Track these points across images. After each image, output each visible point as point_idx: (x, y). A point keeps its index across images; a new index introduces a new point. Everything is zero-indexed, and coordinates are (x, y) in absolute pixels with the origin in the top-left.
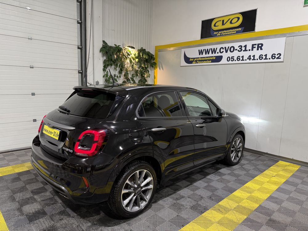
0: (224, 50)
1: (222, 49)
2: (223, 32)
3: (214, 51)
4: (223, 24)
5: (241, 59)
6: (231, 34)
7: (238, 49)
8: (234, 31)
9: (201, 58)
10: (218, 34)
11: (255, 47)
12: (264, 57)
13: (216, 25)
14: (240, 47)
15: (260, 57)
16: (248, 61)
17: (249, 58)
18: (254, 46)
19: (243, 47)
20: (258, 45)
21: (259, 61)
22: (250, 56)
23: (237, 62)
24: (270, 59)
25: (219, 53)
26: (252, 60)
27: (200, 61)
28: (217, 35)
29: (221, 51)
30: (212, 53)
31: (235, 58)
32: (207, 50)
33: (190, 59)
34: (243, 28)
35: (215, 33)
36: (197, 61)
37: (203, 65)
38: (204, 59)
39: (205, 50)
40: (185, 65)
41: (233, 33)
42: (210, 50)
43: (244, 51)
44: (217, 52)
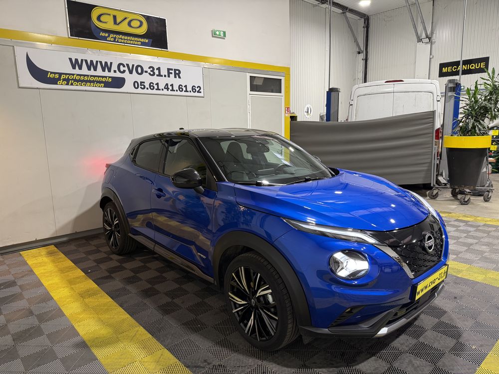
0: (126, 69)
1: (121, 66)
2: (117, 36)
3: (106, 67)
4: (115, 23)
5: (156, 87)
6: (132, 44)
7: (149, 71)
8: (138, 41)
9: (78, 75)
10: (109, 36)
11: (172, 73)
12: (184, 89)
13: (102, 18)
14: (151, 69)
15: (179, 88)
16: (165, 91)
17: (166, 87)
18: (170, 71)
19: (155, 69)
20: (175, 70)
21: (179, 93)
22: (167, 85)
23: (150, 91)
24: (190, 91)
25: (117, 71)
26: (171, 90)
27: (75, 80)
28: (108, 39)
29: (122, 71)
30: (104, 71)
31: (147, 86)
32: (92, 61)
33: (49, 73)
34: (151, 40)
35: (102, 34)
36: (71, 81)
37: (86, 91)
38: (86, 78)
39: (86, 61)
40: (36, 86)
41: (136, 43)
42: (99, 63)
43: (157, 75)
44: (112, 71)
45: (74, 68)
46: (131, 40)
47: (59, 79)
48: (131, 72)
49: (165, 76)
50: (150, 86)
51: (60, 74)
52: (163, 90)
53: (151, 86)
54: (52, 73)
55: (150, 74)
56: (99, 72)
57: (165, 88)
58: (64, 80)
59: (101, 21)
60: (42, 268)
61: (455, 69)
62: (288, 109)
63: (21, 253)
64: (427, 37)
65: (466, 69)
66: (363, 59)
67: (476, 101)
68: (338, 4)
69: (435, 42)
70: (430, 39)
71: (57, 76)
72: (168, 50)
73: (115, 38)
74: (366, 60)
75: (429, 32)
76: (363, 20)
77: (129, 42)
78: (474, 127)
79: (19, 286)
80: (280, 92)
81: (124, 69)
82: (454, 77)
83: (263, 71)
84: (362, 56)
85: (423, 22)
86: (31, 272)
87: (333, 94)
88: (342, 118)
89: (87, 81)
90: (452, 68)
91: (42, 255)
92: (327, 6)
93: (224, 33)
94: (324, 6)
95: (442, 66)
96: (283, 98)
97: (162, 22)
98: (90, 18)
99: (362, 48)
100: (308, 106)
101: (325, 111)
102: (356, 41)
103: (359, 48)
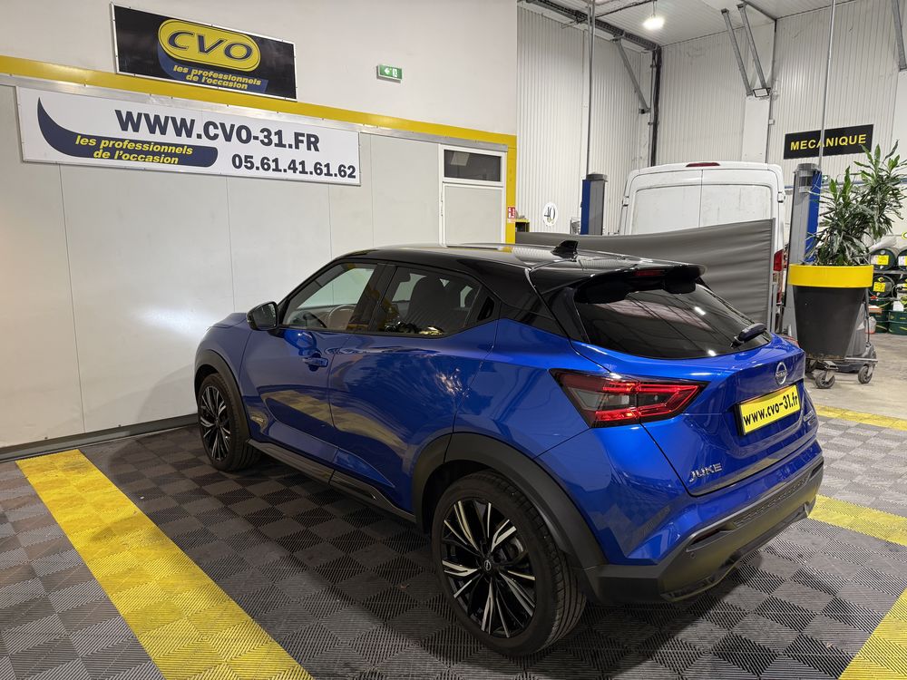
0: (219, 131)
1: (211, 127)
2: (205, 73)
3: (184, 127)
4: (202, 49)
5: (273, 165)
6: (232, 88)
7: (261, 136)
8: (242, 83)
9: (131, 141)
10: (189, 73)
11: (302, 142)
12: (325, 170)
13: (178, 41)
14: (266, 133)
15: (316, 169)
16: (290, 175)
17: (293, 166)
18: (300, 138)
19: (273, 133)
20: (309, 136)
21: (315, 177)
22: (293, 162)
23: (262, 173)
24: (336, 175)
25: (203, 136)
26: (300, 172)
27: (126, 151)
28: (187, 78)
29: (212, 135)
30: (179, 134)
31: (257, 163)
32: (157, 118)
33: (79, 137)
34: (267, 81)
36: (118, 152)
37: (145, 170)
38: (146, 147)
39: (147, 117)
40: (54, 160)
41: (239, 86)
42: (170, 121)
43: (276, 145)
44: (194, 135)
45: (124, 128)
46: (231, 81)
47: (97, 148)
48: (228, 138)
49: (290, 146)
50: (263, 164)
51: (99, 139)
52: (285, 171)
53: (264, 162)
54: (83, 136)
55: (262, 142)
56: (170, 136)
57: (289, 168)
58: (105, 149)
59: (176, 46)
60: (57, 490)
61: (812, 144)
62: (512, 210)
63: (18, 462)
64: (764, 86)
65: (832, 145)
66: (649, 123)
67: (847, 204)
68: (606, 24)
69: (777, 96)
70: (768, 90)
71: (93, 143)
72: (298, 99)
73: (201, 76)
74: (655, 125)
75: (767, 77)
76: (651, 53)
77: (224, 83)
78: (842, 250)
79: (13, 524)
80: (499, 180)
81: (216, 131)
82: (811, 158)
83: (467, 140)
84: (648, 117)
85: (757, 61)
86: (35, 498)
87: (593, 185)
88: (609, 229)
89: (147, 153)
90: (807, 143)
91: (56, 468)
92: (586, 26)
93: (400, 71)
94: (582, 26)
95: (790, 138)
96: (504, 190)
97: (288, 49)
98: (156, 38)
99: (649, 103)
100: (550, 205)
101: (580, 216)
102: (637, 90)
103: (644, 103)
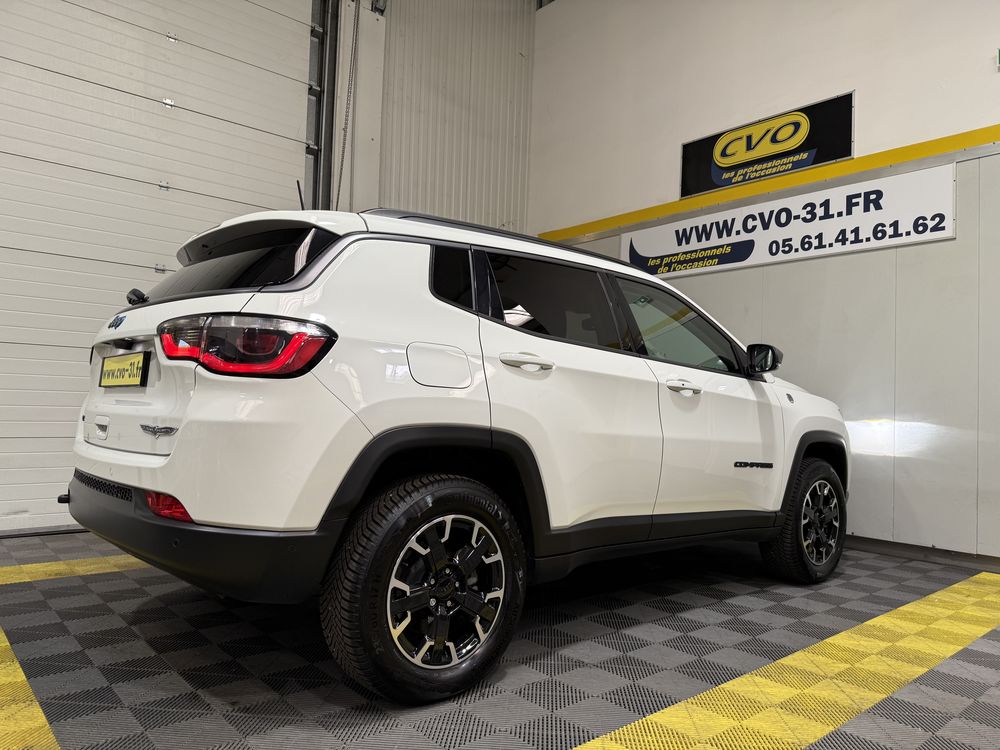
0: (758, 222)
1: (750, 220)
2: (750, 170)
3: (725, 228)
4: (749, 147)
5: (815, 243)
7: (803, 214)
8: (786, 164)
9: (684, 253)
10: (735, 176)
11: (857, 204)
12: (890, 231)
13: (728, 152)
14: (809, 209)
15: (875, 232)
16: (838, 248)
17: (842, 238)
18: (854, 201)
19: (818, 206)
20: (867, 195)
21: (874, 243)
22: (843, 232)
23: (802, 254)
24: (908, 233)
25: (742, 232)
26: (852, 242)
27: (680, 263)
28: (734, 181)
30: (720, 236)
31: (796, 244)
32: (704, 226)
33: (651, 260)
34: (814, 151)
35: (726, 176)
36: (673, 265)
38: (693, 255)
39: (697, 228)
41: (783, 168)
42: (714, 226)
43: (821, 218)
44: (734, 232)
45: (680, 244)
46: (774, 166)
47: (660, 266)
48: (766, 226)
49: (840, 214)
50: (803, 243)
51: (662, 258)
52: (831, 245)
53: (805, 243)
54: (653, 258)
55: (805, 220)
56: (715, 240)
57: (837, 240)
58: (666, 265)
71: (658, 261)
77: (768, 171)
81: (755, 223)
89: (694, 261)
97: (844, 103)
98: (710, 156)
